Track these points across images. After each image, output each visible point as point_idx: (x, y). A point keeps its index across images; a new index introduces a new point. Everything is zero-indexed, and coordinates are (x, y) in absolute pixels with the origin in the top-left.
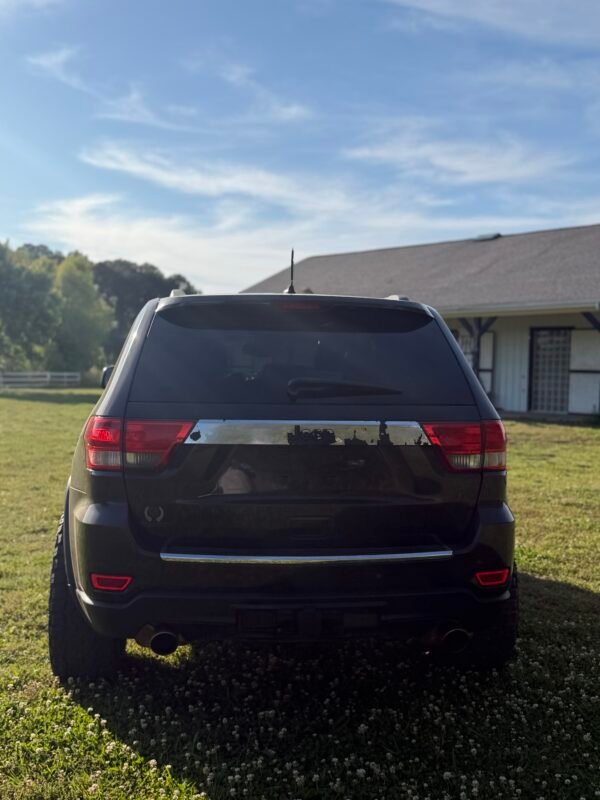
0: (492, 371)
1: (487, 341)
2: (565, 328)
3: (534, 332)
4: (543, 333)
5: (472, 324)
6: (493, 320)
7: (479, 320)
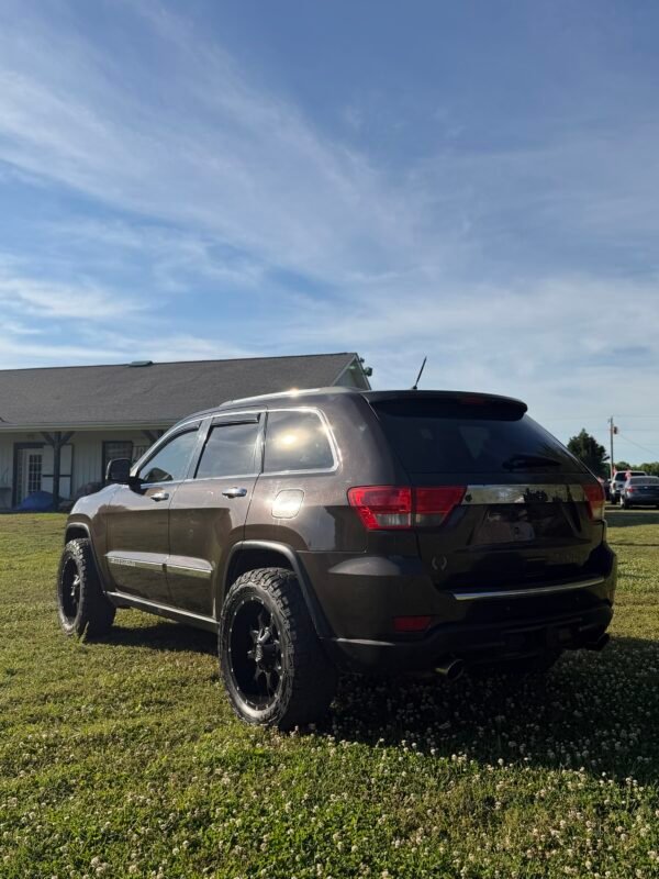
0: (71, 476)
1: (66, 451)
2: (125, 442)
3: (105, 445)
4: (111, 445)
5: (53, 437)
6: (71, 433)
7: (58, 434)
